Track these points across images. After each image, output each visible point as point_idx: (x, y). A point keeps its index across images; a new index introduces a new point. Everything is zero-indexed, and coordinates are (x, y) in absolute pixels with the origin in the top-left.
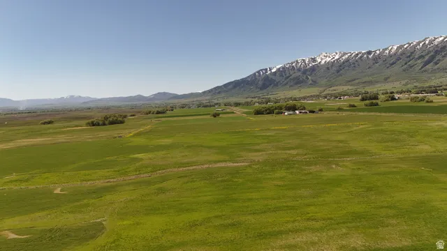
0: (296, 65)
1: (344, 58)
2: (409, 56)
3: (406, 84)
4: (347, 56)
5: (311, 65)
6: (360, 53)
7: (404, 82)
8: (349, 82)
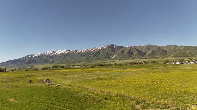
0: (46, 54)
1: (67, 52)
2: (89, 54)
3: (86, 63)
4: (68, 52)
5: (53, 54)
6: (73, 51)
7: (85, 63)
8: (66, 62)
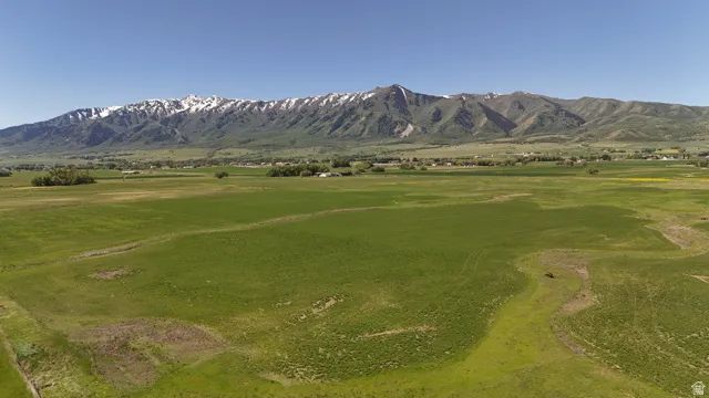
0: (147, 109)
1: (225, 107)
4: (229, 105)
5: (173, 112)
6: (248, 103)
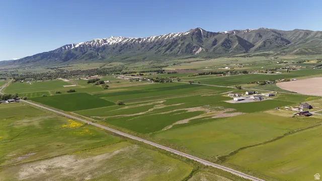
0: (92, 44)
1: (124, 41)
2: (160, 45)
5: (103, 45)
6: (134, 39)
8: (122, 60)
